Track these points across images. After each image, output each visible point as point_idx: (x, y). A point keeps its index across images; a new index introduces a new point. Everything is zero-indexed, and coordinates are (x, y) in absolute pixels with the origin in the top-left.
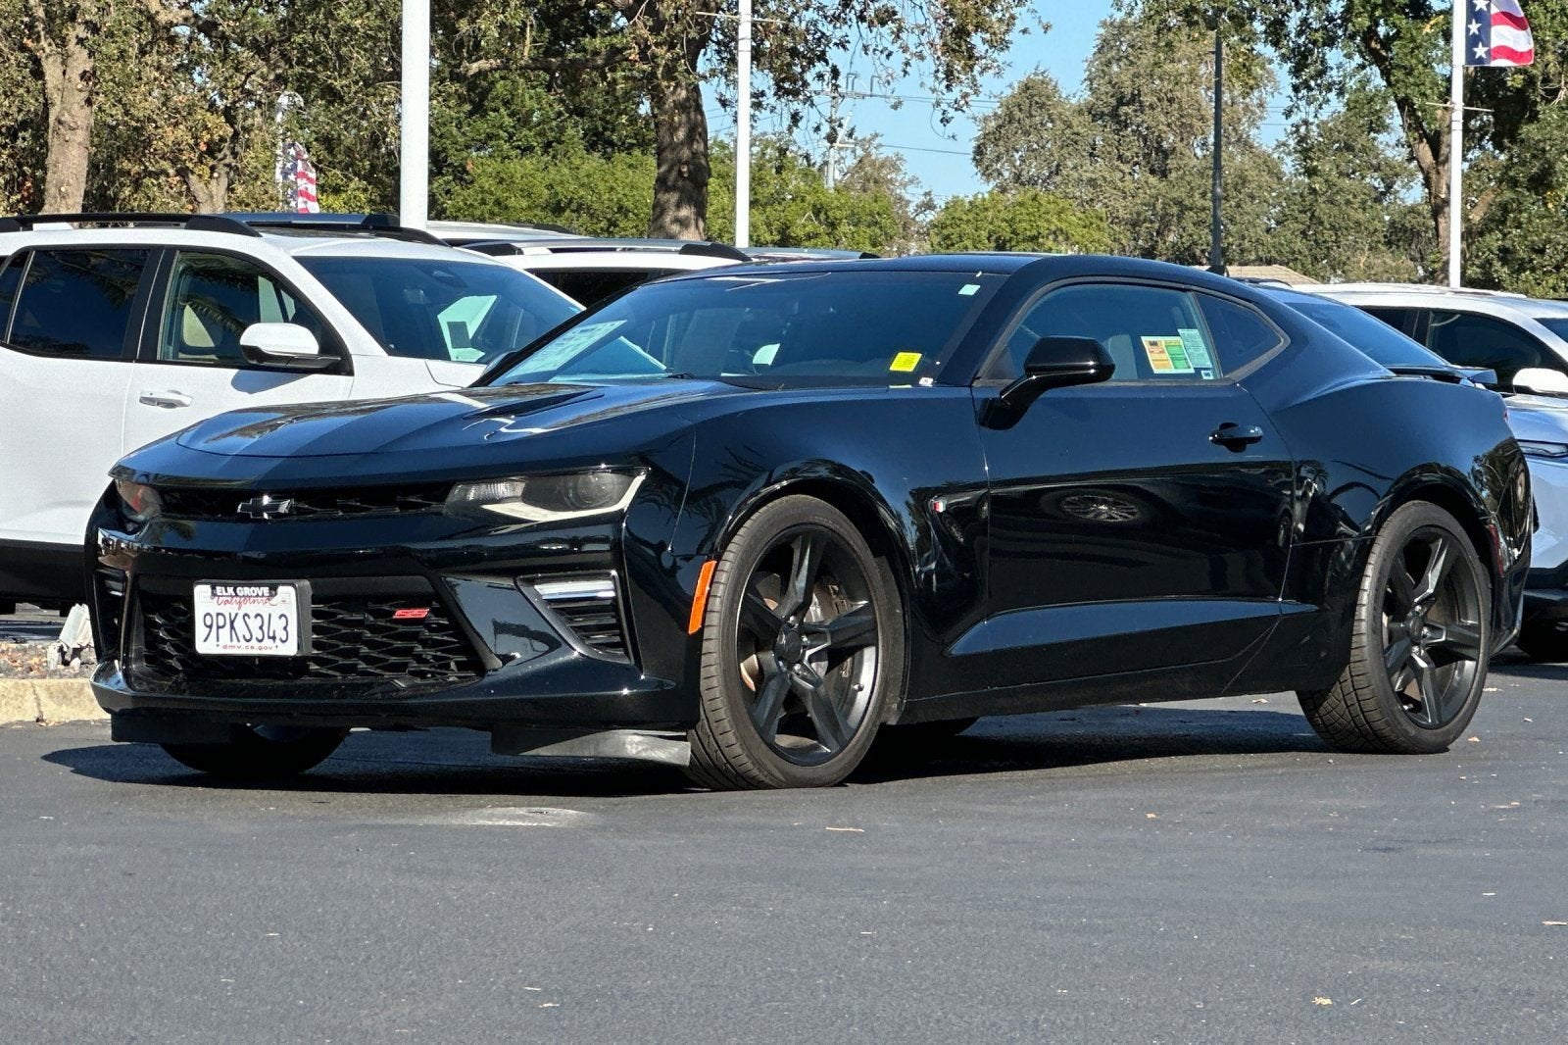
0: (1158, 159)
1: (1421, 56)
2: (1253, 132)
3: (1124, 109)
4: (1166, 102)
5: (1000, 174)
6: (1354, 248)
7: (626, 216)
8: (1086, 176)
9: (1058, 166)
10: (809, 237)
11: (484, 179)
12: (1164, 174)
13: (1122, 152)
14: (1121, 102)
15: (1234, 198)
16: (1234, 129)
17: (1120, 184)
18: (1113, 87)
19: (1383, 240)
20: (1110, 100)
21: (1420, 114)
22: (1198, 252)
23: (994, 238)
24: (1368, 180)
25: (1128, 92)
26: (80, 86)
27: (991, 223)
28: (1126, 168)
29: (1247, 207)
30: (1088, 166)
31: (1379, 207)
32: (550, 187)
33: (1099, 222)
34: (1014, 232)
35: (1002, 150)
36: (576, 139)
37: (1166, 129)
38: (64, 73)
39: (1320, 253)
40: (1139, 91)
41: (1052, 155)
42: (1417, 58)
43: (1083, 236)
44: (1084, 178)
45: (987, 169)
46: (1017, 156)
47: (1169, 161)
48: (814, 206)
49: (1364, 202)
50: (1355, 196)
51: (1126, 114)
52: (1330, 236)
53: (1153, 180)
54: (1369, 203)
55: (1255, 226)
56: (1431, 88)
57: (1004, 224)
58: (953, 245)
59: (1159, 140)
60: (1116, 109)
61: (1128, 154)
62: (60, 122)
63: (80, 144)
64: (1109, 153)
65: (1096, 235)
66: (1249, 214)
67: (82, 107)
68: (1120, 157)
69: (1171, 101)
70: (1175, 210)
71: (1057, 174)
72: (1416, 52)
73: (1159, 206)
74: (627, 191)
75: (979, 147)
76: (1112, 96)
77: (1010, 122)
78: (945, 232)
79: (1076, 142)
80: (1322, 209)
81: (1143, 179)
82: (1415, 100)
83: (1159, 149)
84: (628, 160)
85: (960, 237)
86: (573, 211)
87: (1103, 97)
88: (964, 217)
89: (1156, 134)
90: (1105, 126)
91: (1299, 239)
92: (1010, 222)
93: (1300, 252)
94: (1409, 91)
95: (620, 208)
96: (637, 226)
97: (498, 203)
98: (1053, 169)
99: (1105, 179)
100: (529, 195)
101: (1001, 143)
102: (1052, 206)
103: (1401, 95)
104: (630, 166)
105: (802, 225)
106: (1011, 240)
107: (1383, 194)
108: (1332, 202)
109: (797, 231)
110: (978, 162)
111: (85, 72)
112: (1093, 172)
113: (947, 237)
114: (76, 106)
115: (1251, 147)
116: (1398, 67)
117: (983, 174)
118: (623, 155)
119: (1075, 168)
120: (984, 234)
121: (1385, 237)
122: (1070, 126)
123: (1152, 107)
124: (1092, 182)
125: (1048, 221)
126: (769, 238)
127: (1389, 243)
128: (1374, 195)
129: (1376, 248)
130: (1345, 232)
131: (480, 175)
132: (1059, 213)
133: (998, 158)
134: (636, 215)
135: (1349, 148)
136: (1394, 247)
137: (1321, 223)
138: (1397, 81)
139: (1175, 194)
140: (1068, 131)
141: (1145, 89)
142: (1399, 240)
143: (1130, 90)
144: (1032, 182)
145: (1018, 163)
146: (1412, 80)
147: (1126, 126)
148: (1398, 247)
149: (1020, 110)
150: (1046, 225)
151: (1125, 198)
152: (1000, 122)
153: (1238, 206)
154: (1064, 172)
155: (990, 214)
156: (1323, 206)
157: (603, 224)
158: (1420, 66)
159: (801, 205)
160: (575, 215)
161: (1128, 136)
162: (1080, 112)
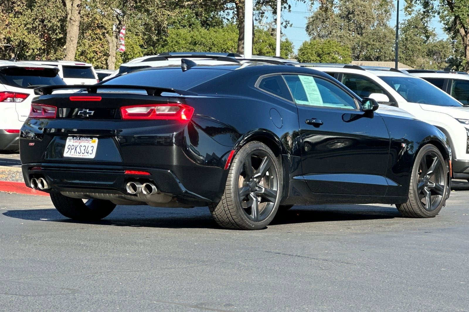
0: (360, 30)
1: (463, 3)
2: (388, 22)
3: (350, 16)
4: (362, 13)
5: (313, 34)
6: (418, 57)
7: (214, 46)
8: (339, 35)
9: (331, 32)
10: (267, 53)
11: (172, 35)
12: (362, 34)
13: (349, 28)
14: (349, 13)
15: (382, 41)
16: (382, 22)
17: (349, 37)
18: (347, 9)
19: (426, 54)
20: (346, 13)
21: (462, 20)
22: (372, 57)
23: (317, 53)
24: (422, 37)
25: (351, 10)
26: (77, 9)
27: (316, 49)
28: (350, 33)
29: (387, 44)
30: (339, 32)
31: (425, 45)
32: (192, 37)
33: (347, 49)
34: (323, 52)
35: (314, 27)
36: (199, 23)
37: (362, 21)
38: (72, 5)
39: (408, 58)
40: (354, 10)
41: (329, 29)
42: (462, 4)
43: (343, 53)
44: (338, 35)
45: (310, 33)
46: (319, 29)
47: (363, 31)
48: (269, 44)
49: (420, 43)
50: (418, 42)
51: (351, 17)
52: (411, 53)
53: (358, 36)
54: (422, 44)
55: (389, 50)
56: (465, 13)
57: (320, 49)
58: (305, 55)
59: (360, 24)
60: (347, 16)
61: (351, 29)
62: (71, 19)
63: (77, 26)
64: (346, 28)
65: (347, 53)
66: (387, 46)
67: (77, 15)
68: (349, 30)
69: (364, 13)
70: (365, 45)
71: (330, 34)
72: (462, 2)
73: (360, 43)
74: (215, 39)
75: (307, 26)
76: (347, 12)
77: (317, 19)
78: (303, 51)
79: (336, 25)
80: (409, 45)
81: (356, 36)
82: (461, 16)
83: (360, 27)
84: (214, 30)
85: (307, 53)
86: (199, 45)
87: (344, 12)
88: (308, 47)
89: (359, 23)
90: (345, 20)
91: (402, 54)
92: (322, 49)
93: (402, 57)
94: (459, 13)
95: (213, 44)
96: (218, 49)
97: (177, 42)
98: (329, 33)
99: (344, 36)
100: (186, 40)
101: (314, 25)
102: (334, 44)
103: (457, 15)
104: (215, 31)
105: (265, 49)
106: (322, 54)
107: (426, 41)
108: (412, 43)
109: (264, 51)
110: (307, 31)
111: (78, 5)
112: (341, 34)
113: (303, 53)
114: (76, 15)
115: (387, 27)
116: (456, 6)
117: (309, 34)
118: (213, 28)
119: (336, 32)
120: (314, 52)
121: (427, 53)
122: (334, 20)
123: (358, 15)
124: (340, 37)
125: (333, 48)
126: (256, 53)
127: (428, 55)
128: (423, 41)
129: (424, 56)
130: (415, 52)
131: (171, 34)
132: (336, 46)
133: (313, 30)
134: (218, 46)
135: (416, 27)
136: (429, 57)
137: (408, 49)
138: (455, 11)
139: (365, 40)
140: (334, 22)
141: (356, 10)
142: (431, 54)
143: (352, 10)
144: (323, 37)
145: (319, 31)
146: (460, 10)
147: (351, 21)
148: (430, 56)
149: (320, 15)
150: (332, 49)
151: (350, 41)
152: (314, 19)
153: (384, 44)
154: (332, 34)
155: (316, 46)
156: (409, 44)
157: (208, 48)
158: (462, 6)
159: (265, 43)
160: (200, 46)
161: (351, 23)
162: (337, 16)
